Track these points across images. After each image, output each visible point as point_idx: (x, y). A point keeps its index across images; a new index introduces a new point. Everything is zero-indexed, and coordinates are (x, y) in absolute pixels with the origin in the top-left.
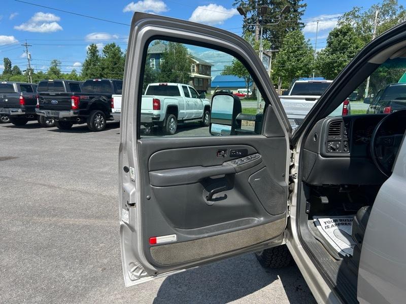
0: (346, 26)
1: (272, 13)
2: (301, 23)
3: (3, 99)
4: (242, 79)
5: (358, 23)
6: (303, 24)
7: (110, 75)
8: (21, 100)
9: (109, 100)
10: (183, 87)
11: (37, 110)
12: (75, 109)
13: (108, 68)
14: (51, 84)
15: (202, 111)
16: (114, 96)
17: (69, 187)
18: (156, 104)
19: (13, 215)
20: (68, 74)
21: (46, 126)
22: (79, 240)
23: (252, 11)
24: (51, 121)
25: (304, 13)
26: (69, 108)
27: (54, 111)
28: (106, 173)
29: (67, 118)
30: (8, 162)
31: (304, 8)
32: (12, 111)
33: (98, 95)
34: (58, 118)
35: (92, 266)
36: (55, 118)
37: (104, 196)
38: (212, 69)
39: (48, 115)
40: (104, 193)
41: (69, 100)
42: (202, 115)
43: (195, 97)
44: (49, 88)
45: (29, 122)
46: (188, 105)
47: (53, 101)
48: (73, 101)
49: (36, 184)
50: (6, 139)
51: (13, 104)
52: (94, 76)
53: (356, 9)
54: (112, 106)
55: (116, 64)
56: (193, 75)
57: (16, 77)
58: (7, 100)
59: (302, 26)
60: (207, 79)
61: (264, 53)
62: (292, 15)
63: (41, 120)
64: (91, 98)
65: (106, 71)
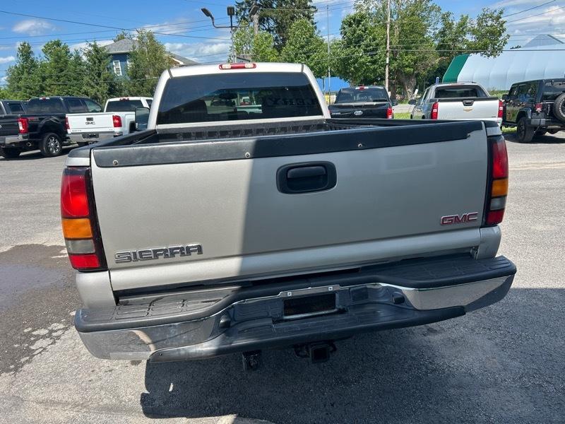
2: (313, 7)
6: (315, 8)
7: (55, 87)
9: (62, 120)
10: (147, 101)
12: (24, 132)
13: (51, 77)
16: (68, 116)
18: (117, 121)
26: (17, 133)
29: (14, 143)
33: (47, 115)
34: (4, 144)
41: (16, 123)
48: (20, 124)
52: (32, 89)
54: (67, 127)
55: (62, 71)
64: (41, 119)
65: (48, 81)
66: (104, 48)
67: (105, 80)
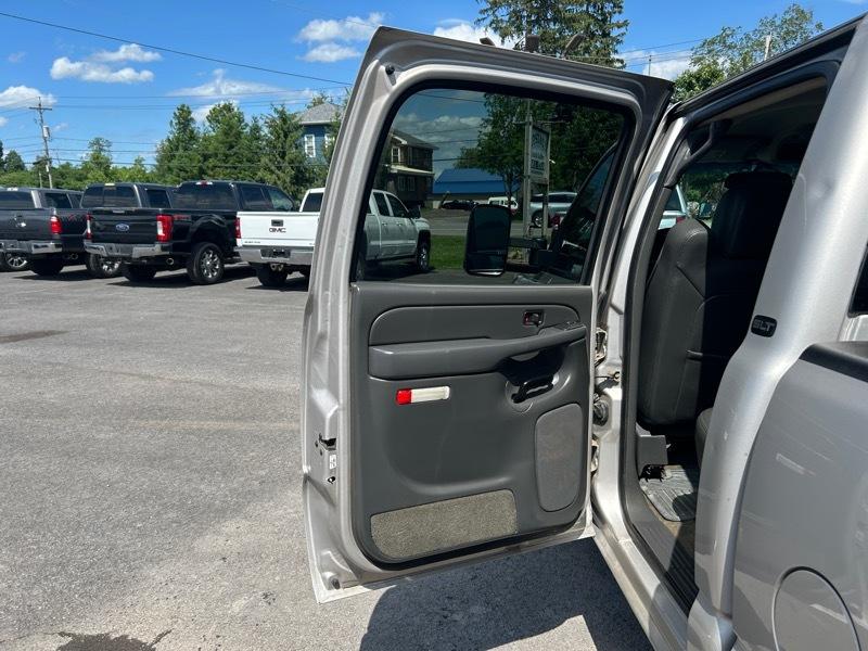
0: (709, 66)
1: (556, 40)
2: (618, 60)
3: (16, 222)
4: (497, 177)
5: (732, 60)
8: (53, 223)
9: (229, 222)
10: (376, 195)
11: (85, 242)
12: (164, 240)
13: (216, 155)
14: (110, 192)
15: (414, 242)
16: (240, 214)
17: (176, 377)
19: (93, 418)
20: (125, 168)
21: (103, 275)
22: (214, 448)
23: (515, 37)
24: (112, 266)
25: (624, 39)
26: (153, 239)
27: (122, 245)
28: (240, 355)
29: (147, 258)
30: (50, 339)
31: (623, 30)
32: (36, 247)
33: (206, 212)
34: (130, 259)
35: (242, 479)
36: (124, 258)
37: (244, 389)
38: (435, 155)
39: (110, 254)
40: (242, 385)
41: (153, 224)
42: (413, 251)
43: (399, 216)
44: (107, 199)
45: (66, 269)
46: (387, 230)
47: (121, 226)
48: (160, 224)
49: (116, 373)
50: (30, 301)
51: (36, 232)
52: (187, 172)
53: (728, 32)
54: (237, 234)
55: (231, 147)
56: (396, 168)
57: (14, 174)
58: (23, 225)
59: (620, 65)
60: (424, 177)
61: (534, 127)
62: (598, 44)
63: (92, 264)
64: (195, 219)
65: (212, 162)
66: (294, 116)
67: (291, 162)
